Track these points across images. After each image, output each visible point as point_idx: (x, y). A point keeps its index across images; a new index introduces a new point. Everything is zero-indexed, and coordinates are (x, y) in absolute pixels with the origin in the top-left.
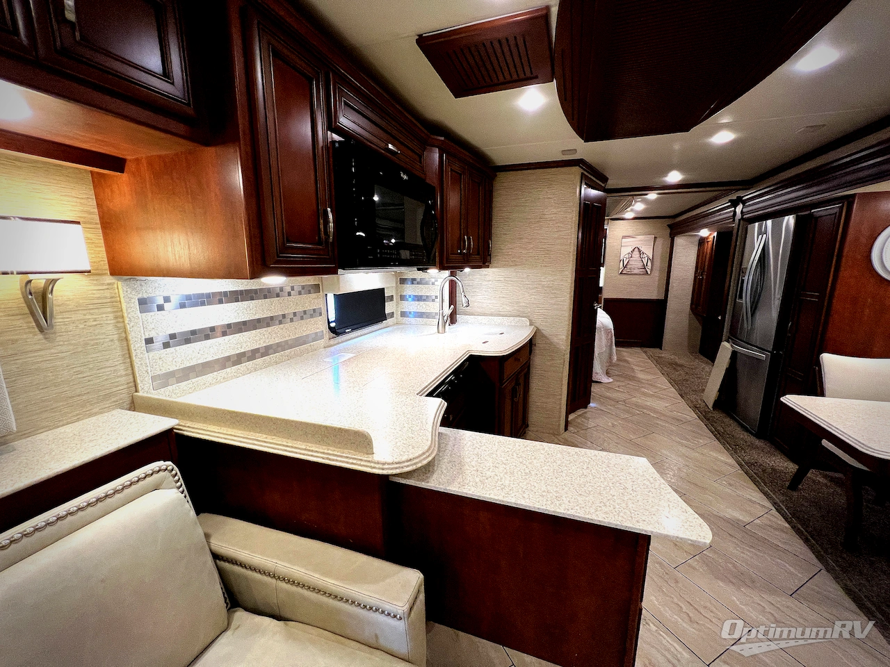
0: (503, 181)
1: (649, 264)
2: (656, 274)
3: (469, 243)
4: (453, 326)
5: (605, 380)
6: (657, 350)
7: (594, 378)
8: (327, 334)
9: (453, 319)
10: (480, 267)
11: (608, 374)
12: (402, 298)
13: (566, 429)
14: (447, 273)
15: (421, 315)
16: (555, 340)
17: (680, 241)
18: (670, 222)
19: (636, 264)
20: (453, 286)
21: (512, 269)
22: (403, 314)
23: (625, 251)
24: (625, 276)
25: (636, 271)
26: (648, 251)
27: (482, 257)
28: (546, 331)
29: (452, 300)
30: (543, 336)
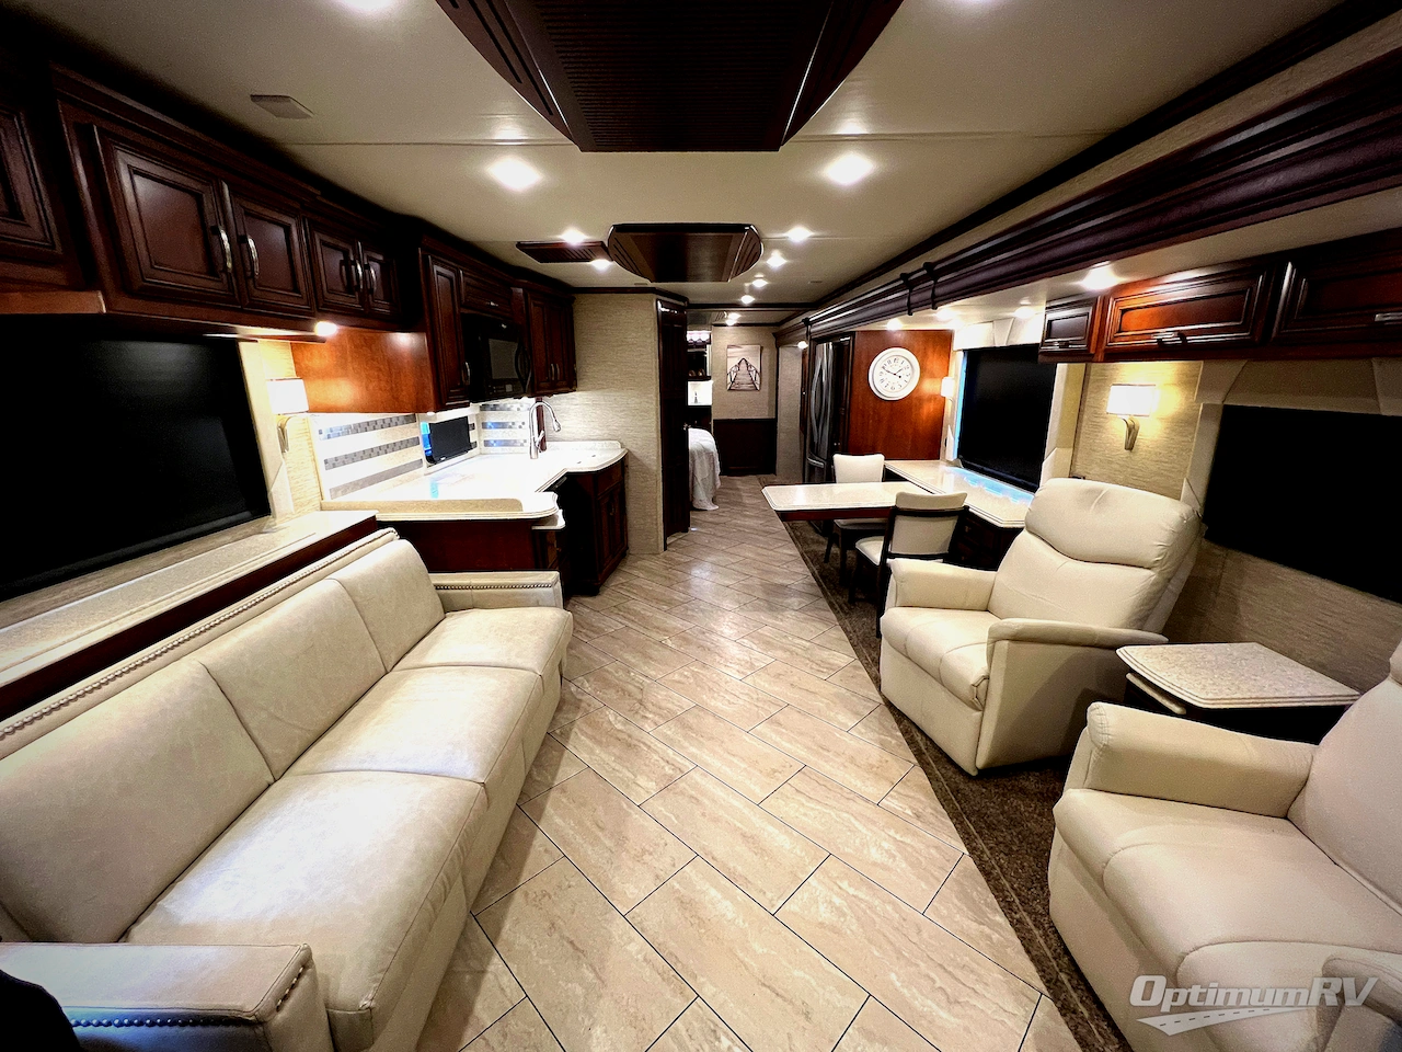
0: (584, 302)
1: (758, 378)
2: (766, 389)
3: (556, 370)
4: (543, 453)
5: (711, 507)
6: (773, 475)
7: (696, 504)
8: (425, 463)
9: (542, 446)
10: (567, 392)
11: (714, 501)
12: (484, 426)
13: (665, 549)
14: (533, 400)
15: (506, 443)
16: (646, 461)
17: (785, 352)
18: (775, 329)
19: (744, 378)
20: (540, 411)
21: (599, 392)
22: (487, 443)
23: (732, 363)
24: (733, 393)
25: (744, 387)
26: (756, 364)
27: (567, 381)
28: (637, 452)
29: (541, 427)
30: (635, 458)
